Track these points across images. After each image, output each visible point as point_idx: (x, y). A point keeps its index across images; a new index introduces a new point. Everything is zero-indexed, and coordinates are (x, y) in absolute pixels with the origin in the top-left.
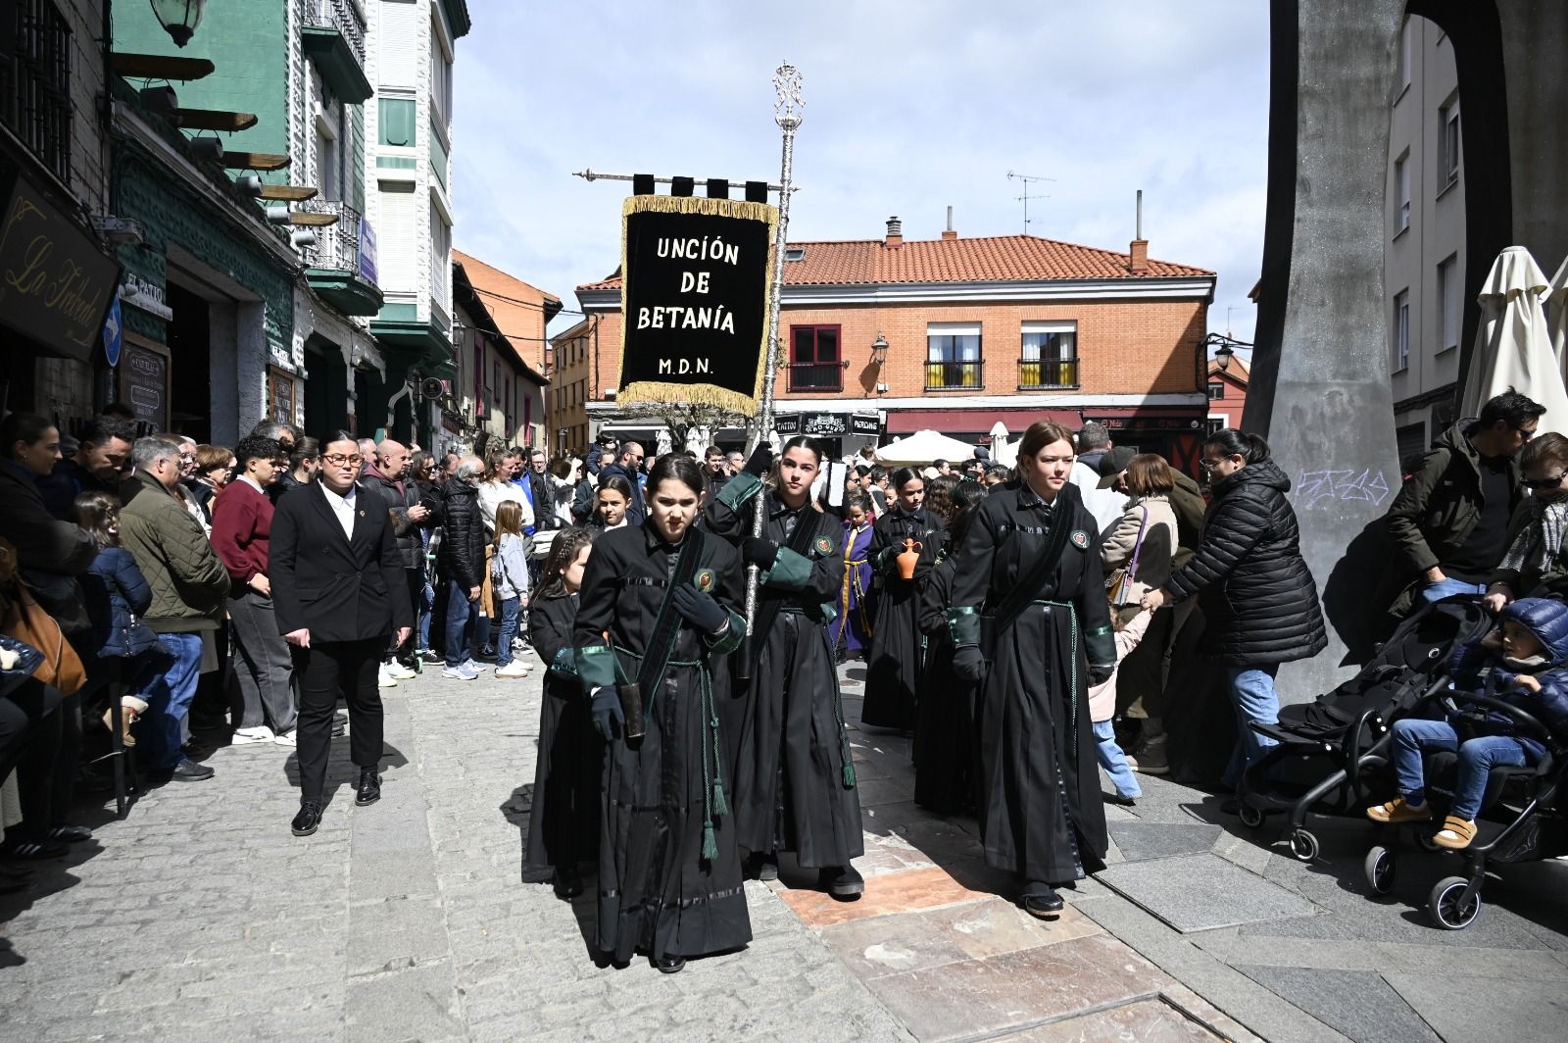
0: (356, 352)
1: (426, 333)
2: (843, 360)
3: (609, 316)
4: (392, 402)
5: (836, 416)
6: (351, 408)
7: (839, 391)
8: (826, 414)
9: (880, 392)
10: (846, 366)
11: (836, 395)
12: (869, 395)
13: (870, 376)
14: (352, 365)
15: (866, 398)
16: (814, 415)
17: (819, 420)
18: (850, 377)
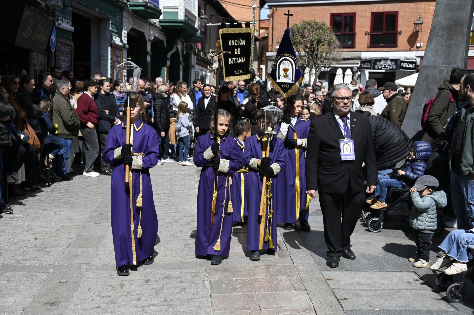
0: (151, 34)
1: (182, 24)
2: (399, 30)
3: (279, 9)
4: (169, 55)
5: (392, 60)
6: (149, 59)
7: (396, 46)
8: (386, 59)
9: (418, 47)
10: (400, 34)
11: (394, 49)
12: (412, 49)
13: (413, 39)
14: (149, 40)
15: (410, 50)
16: (380, 60)
17: (382, 62)
18: (402, 40)
